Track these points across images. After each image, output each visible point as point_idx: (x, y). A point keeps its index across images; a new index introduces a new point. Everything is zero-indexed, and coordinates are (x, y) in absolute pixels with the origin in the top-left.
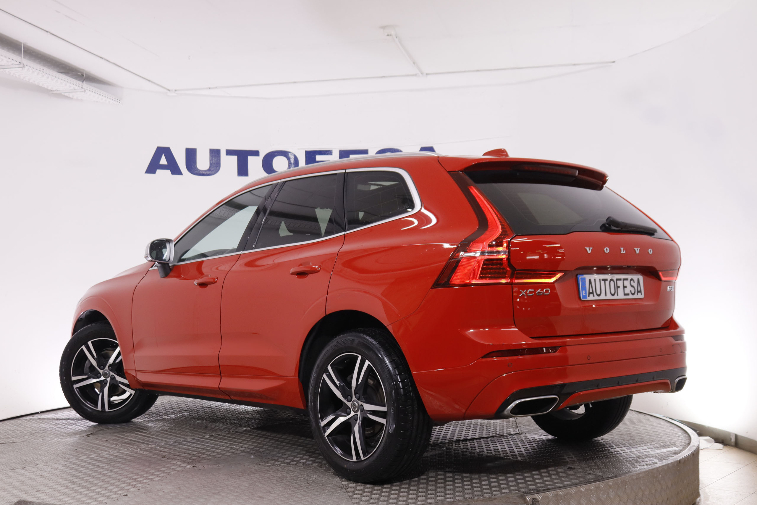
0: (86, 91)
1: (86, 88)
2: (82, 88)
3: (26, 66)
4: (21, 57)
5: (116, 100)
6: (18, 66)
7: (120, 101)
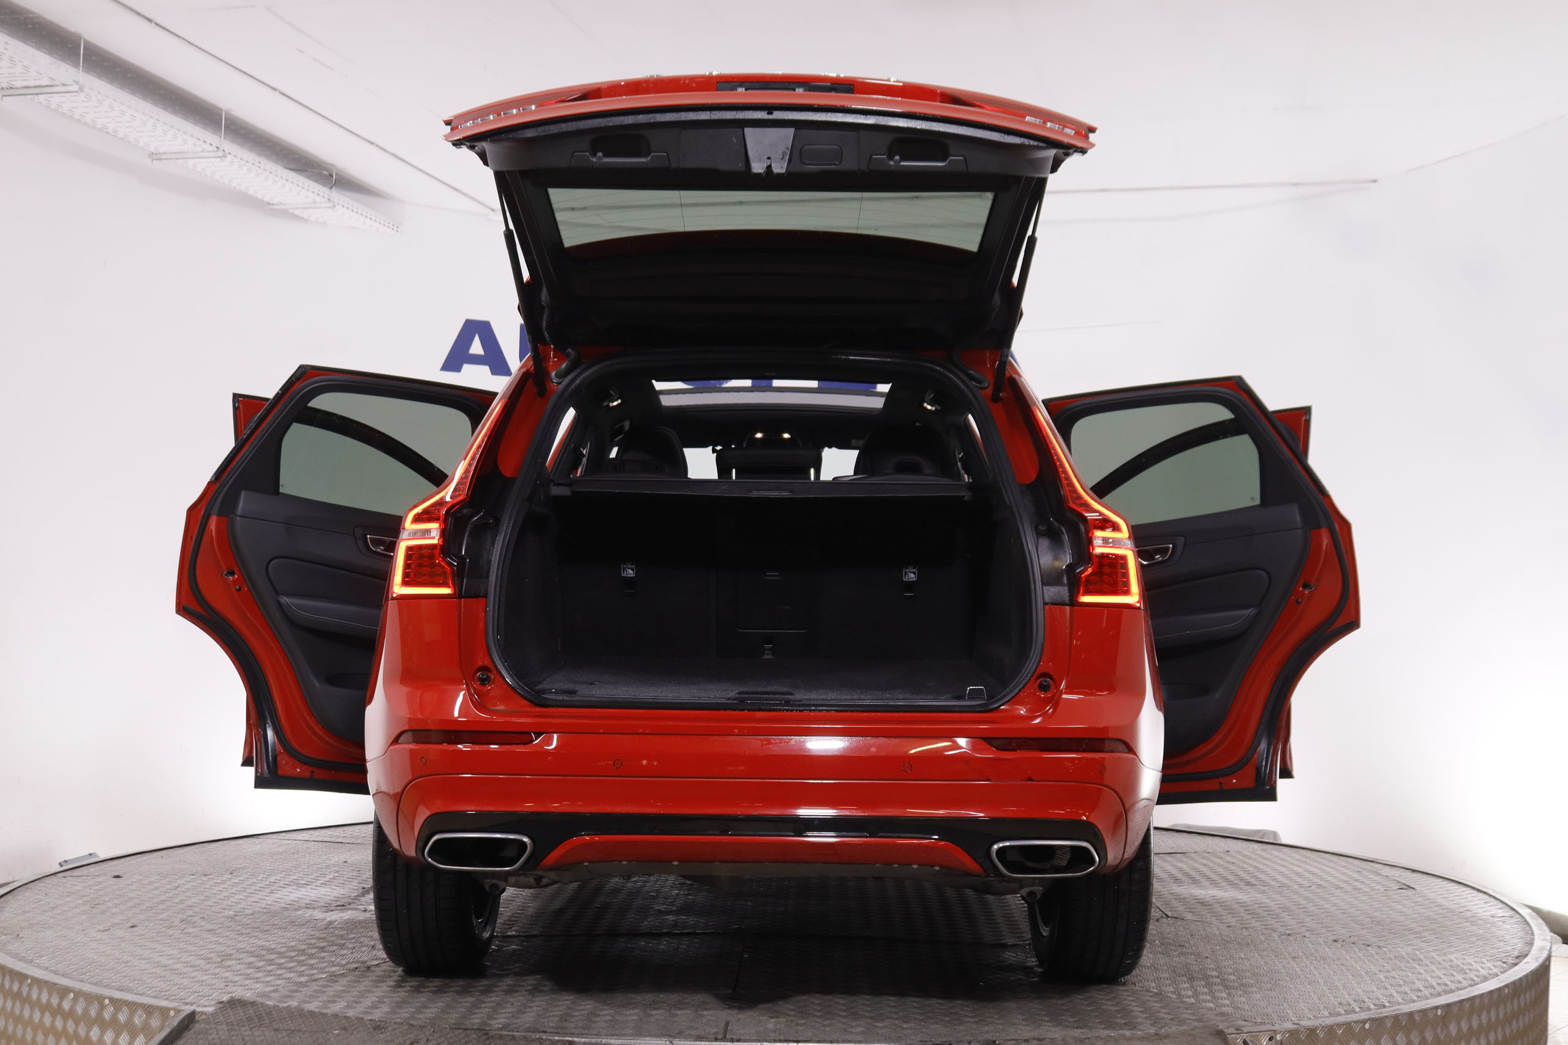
0: (337, 207)
1: (336, 201)
2: (329, 200)
3: (228, 155)
4: (221, 137)
5: (391, 226)
6: (213, 154)
7: (398, 227)
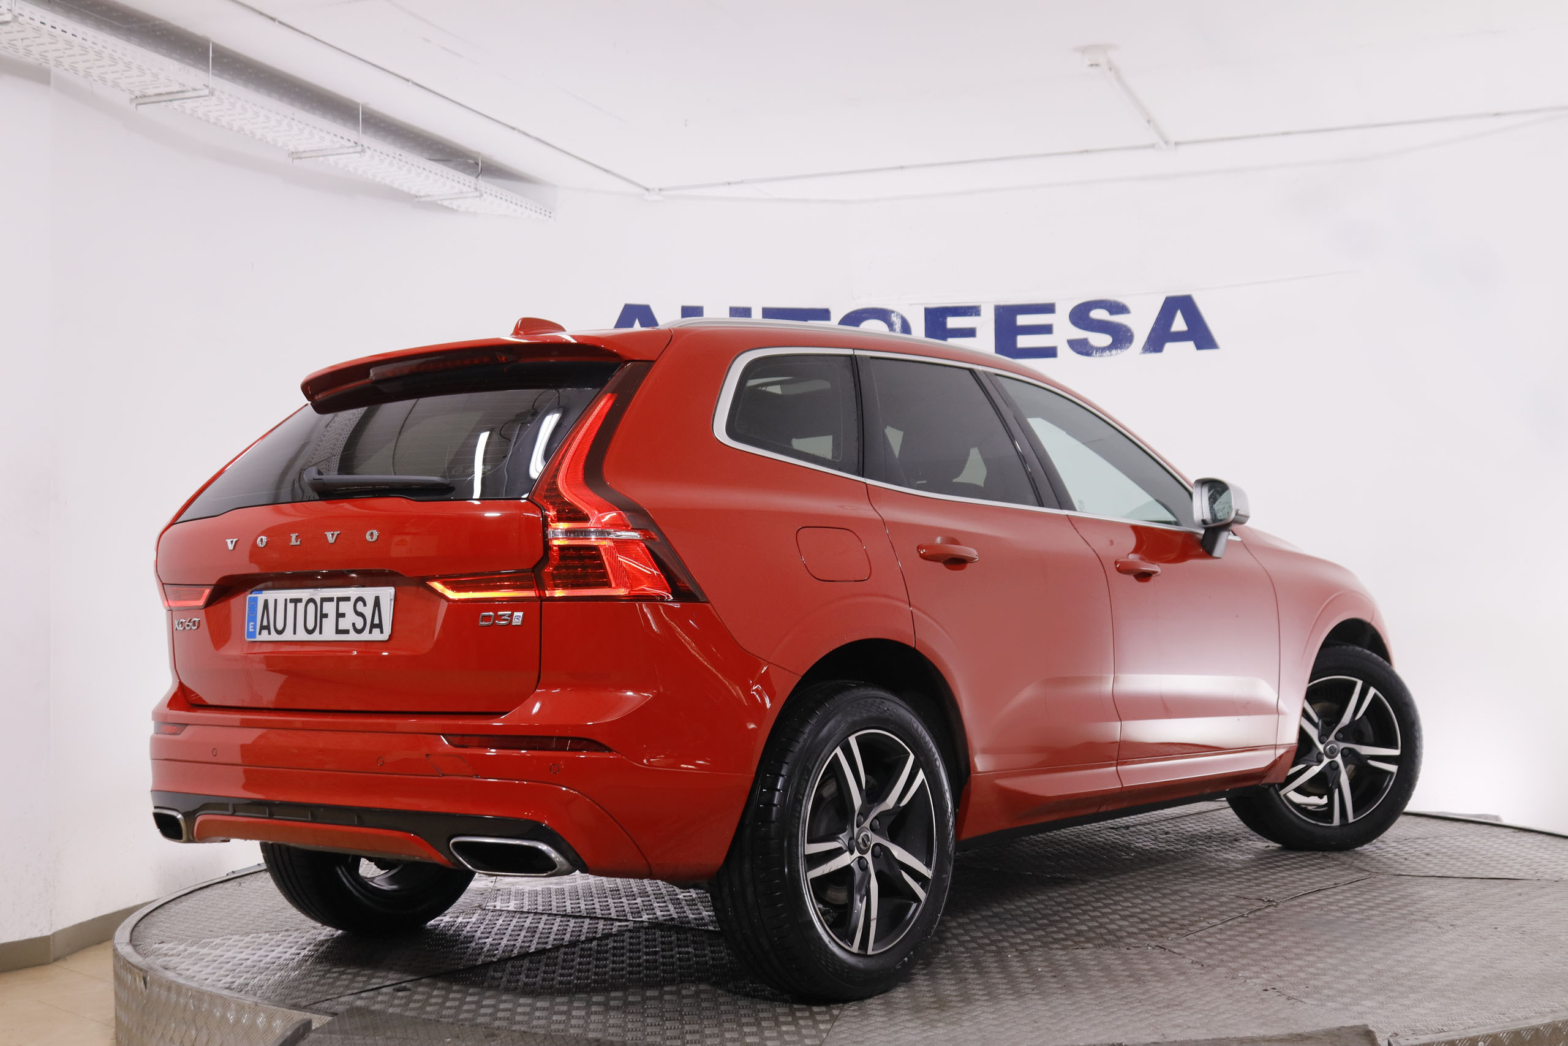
0: (485, 195)
1: (483, 189)
2: (476, 189)
3: (367, 150)
4: (358, 131)
5: (543, 212)
6: (351, 150)
7: (550, 213)
